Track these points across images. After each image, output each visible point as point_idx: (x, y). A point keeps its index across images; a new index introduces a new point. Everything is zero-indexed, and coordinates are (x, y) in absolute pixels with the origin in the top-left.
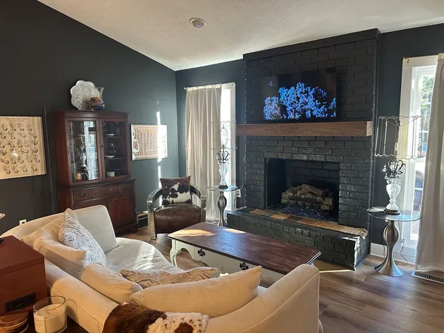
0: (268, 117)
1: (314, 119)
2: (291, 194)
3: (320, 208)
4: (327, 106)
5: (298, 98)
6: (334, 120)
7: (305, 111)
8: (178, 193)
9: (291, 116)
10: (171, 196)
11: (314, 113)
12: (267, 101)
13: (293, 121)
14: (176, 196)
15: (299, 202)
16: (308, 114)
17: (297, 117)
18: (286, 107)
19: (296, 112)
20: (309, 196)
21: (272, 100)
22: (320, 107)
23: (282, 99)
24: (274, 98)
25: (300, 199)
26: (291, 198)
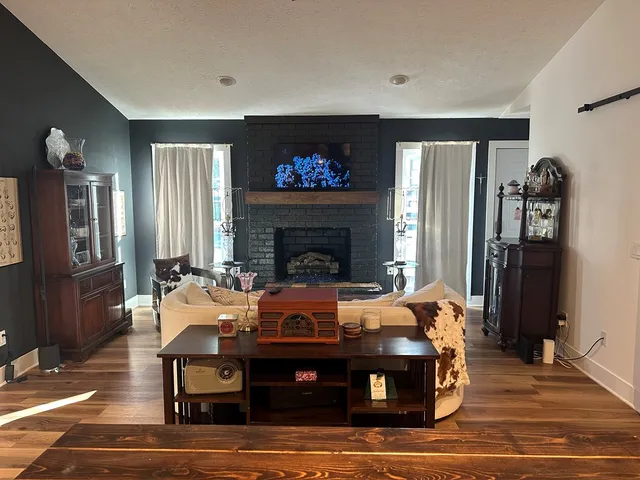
0: (280, 185)
1: (329, 188)
2: (298, 263)
3: (328, 273)
4: (341, 177)
5: (314, 168)
6: (347, 190)
7: (320, 181)
8: (181, 275)
9: (306, 185)
10: (173, 280)
11: (330, 183)
12: (280, 168)
13: (309, 189)
14: (179, 279)
15: (308, 271)
16: (324, 183)
17: (312, 186)
18: (301, 176)
19: (311, 181)
20: (317, 263)
21: (285, 169)
22: (335, 177)
23: (296, 167)
24: (288, 166)
25: (308, 267)
26: (297, 268)
